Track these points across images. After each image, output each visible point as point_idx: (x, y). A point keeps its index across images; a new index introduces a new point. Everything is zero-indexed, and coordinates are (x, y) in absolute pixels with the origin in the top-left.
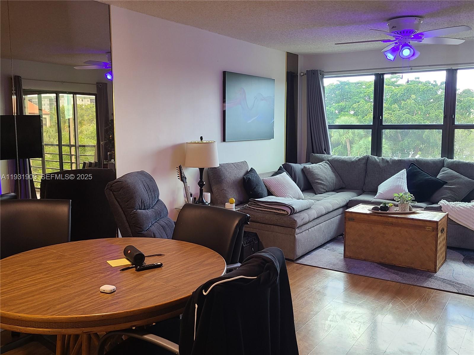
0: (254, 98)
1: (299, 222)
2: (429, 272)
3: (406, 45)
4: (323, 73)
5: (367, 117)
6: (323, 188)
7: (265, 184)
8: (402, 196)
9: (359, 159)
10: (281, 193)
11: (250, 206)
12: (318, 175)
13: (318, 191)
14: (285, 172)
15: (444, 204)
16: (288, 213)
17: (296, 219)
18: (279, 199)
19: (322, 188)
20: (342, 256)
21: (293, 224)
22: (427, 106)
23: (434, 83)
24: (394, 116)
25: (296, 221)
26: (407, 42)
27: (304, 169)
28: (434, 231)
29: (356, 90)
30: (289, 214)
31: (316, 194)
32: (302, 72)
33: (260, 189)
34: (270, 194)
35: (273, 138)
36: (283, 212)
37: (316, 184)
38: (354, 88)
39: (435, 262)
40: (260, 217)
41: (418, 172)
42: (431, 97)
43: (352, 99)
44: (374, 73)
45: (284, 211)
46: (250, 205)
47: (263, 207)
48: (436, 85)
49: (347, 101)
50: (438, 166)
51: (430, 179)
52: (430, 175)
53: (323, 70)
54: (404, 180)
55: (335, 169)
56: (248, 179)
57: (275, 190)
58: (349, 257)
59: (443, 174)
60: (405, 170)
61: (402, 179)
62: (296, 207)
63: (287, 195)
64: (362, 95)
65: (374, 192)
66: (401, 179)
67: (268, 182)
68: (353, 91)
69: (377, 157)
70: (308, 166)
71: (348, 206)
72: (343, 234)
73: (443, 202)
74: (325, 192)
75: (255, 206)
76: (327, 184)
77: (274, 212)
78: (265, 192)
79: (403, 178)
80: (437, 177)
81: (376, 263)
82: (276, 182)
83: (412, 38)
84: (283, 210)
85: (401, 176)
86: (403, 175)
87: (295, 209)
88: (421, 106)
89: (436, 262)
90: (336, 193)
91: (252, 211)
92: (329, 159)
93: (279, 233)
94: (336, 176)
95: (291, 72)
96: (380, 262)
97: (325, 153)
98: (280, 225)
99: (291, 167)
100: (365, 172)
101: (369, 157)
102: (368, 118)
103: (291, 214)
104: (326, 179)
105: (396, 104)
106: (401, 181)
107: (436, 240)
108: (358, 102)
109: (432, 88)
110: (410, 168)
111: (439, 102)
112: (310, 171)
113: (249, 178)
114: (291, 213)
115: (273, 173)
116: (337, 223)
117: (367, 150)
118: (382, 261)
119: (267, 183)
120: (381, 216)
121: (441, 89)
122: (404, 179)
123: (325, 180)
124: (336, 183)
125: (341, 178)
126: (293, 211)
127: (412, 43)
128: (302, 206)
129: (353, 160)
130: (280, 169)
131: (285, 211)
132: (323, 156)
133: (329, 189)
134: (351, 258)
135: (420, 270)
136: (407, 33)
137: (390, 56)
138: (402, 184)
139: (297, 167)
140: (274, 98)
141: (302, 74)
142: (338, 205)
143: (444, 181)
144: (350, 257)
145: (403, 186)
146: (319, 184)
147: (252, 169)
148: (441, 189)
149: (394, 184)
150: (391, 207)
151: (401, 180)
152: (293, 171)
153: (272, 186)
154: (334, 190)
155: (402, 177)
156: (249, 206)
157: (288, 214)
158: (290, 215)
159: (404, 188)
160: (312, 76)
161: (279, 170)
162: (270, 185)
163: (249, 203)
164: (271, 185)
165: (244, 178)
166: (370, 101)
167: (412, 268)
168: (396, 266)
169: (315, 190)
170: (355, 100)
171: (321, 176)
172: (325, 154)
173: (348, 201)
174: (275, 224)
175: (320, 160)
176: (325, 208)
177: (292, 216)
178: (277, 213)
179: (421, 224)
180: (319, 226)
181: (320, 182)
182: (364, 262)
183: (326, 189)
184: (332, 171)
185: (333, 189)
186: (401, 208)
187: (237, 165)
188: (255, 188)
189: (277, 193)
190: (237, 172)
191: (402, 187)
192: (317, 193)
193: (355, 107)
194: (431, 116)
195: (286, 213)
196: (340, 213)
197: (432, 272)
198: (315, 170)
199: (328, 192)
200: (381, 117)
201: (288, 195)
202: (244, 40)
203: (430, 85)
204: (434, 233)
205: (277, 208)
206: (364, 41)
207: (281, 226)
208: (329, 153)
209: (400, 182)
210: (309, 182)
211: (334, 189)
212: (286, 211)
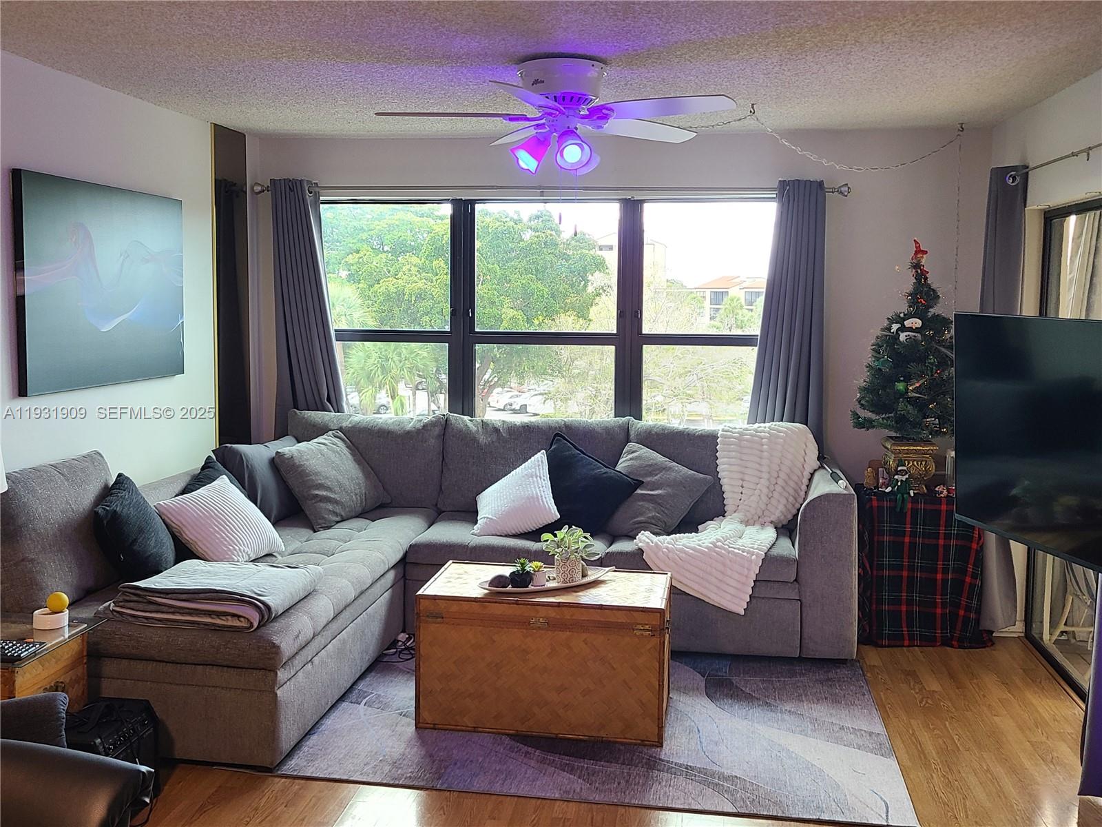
0: (121, 255)
1: (287, 645)
2: (645, 745)
3: (569, 133)
4: (317, 189)
5: (380, 287)
6: (334, 512)
7: (163, 521)
8: (562, 540)
9: (424, 426)
10: (217, 543)
11: (122, 607)
12: (317, 474)
13: (320, 521)
14: (224, 476)
15: (648, 543)
16: (251, 623)
17: (276, 640)
18: (215, 574)
19: (330, 511)
20: (409, 725)
21: (270, 659)
22: (504, 265)
23: (516, 217)
24: (437, 286)
25: (278, 647)
26: (572, 127)
27: (277, 460)
28: (654, 635)
29: (350, 221)
30: (256, 625)
31: (315, 532)
32: (257, 184)
33: (152, 543)
34: (184, 552)
35: (183, 373)
36: (236, 623)
37: (314, 501)
38: (346, 218)
39: (659, 719)
40: (157, 642)
41: (574, 456)
42: (510, 245)
43: (342, 244)
44: (451, 198)
45: (239, 617)
46: (121, 604)
47: (165, 609)
48: (520, 221)
49: (332, 247)
50: (616, 440)
51: (605, 475)
52: (601, 464)
53: (317, 181)
54: (544, 480)
55: (360, 454)
56: (109, 516)
57: (196, 535)
58: (432, 726)
59: (631, 459)
60: (543, 454)
61: (538, 478)
62: (276, 601)
63: (235, 550)
64: (364, 235)
65: (469, 513)
66: (536, 478)
67: (173, 513)
68: (344, 224)
69: (470, 418)
70: (289, 451)
71: (407, 561)
72: (395, 640)
73: (645, 539)
74: (338, 522)
75: (141, 606)
76: (344, 498)
77: (206, 624)
78: (169, 550)
79: (542, 476)
80: (618, 468)
81: (508, 735)
82: (201, 511)
83: (584, 117)
84: (233, 615)
85: (535, 469)
86: (541, 467)
87: (273, 609)
88: (493, 264)
89: (660, 717)
90: (368, 521)
91: (130, 623)
92: (344, 425)
93: (223, 688)
94: (367, 476)
95: (225, 180)
96: (517, 731)
97: (329, 408)
98: (225, 663)
99: (239, 456)
100: (441, 459)
101: (450, 420)
102: (381, 289)
103: (262, 623)
104: (340, 486)
105: (440, 259)
106: (538, 483)
107: (661, 660)
108: (358, 252)
109: (513, 227)
110: (553, 448)
111: (526, 257)
112: (294, 465)
113: (115, 511)
114: (260, 622)
115: (187, 479)
116: (384, 614)
117: (383, 363)
118: (523, 728)
119: (169, 516)
120: (517, 603)
121: (529, 230)
122: (545, 478)
123: (337, 489)
124: (367, 493)
125: (378, 477)
126: (267, 614)
127: (583, 128)
128: (291, 594)
129: (409, 427)
130: (208, 464)
131: (242, 619)
132: (326, 418)
133: (350, 512)
134: (436, 729)
135: (622, 744)
136: (571, 100)
137: (527, 161)
138: (540, 490)
139: (257, 454)
140: (182, 256)
141: (258, 188)
142: (385, 564)
143: (636, 478)
144: (434, 724)
145: (544, 497)
146: (320, 501)
147: (121, 480)
148: (631, 499)
149: (522, 493)
150: (538, 571)
151: (537, 481)
152: (247, 466)
153: (187, 525)
154: (361, 514)
155: (540, 473)
156: (118, 609)
157: (252, 625)
158: (259, 627)
159: (547, 502)
160: (288, 196)
161: (203, 468)
162: (183, 521)
163: (119, 597)
164: (184, 523)
165: (96, 513)
166: (383, 249)
167: (602, 742)
168: (561, 739)
169: (311, 517)
170: (351, 245)
171: (327, 478)
172: (330, 411)
173: (406, 547)
174: (209, 663)
175: (319, 430)
176: (352, 583)
177: (263, 630)
178: (214, 624)
179: (621, 618)
180: (340, 641)
181: (325, 493)
182: (475, 736)
183: (343, 514)
184: (355, 460)
185: (359, 510)
186: (562, 572)
187: (71, 470)
188: (135, 541)
189: (204, 544)
190: (70, 495)
191: (542, 499)
192: (317, 527)
193: (351, 262)
194: (513, 287)
195: (245, 624)
196: (390, 586)
197: (653, 746)
198: (307, 460)
199: (348, 519)
200: (470, 310)
201: (240, 549)
202: (79, 76)
203: (508, 219)
204: (656, 641)
205: (213, 611)
206: (435, 112)
207: (228, 667)
208: (339, 409)
209: (535, 487)
210: (292, 493)
211: (363, 510)
212: (244, 617)
